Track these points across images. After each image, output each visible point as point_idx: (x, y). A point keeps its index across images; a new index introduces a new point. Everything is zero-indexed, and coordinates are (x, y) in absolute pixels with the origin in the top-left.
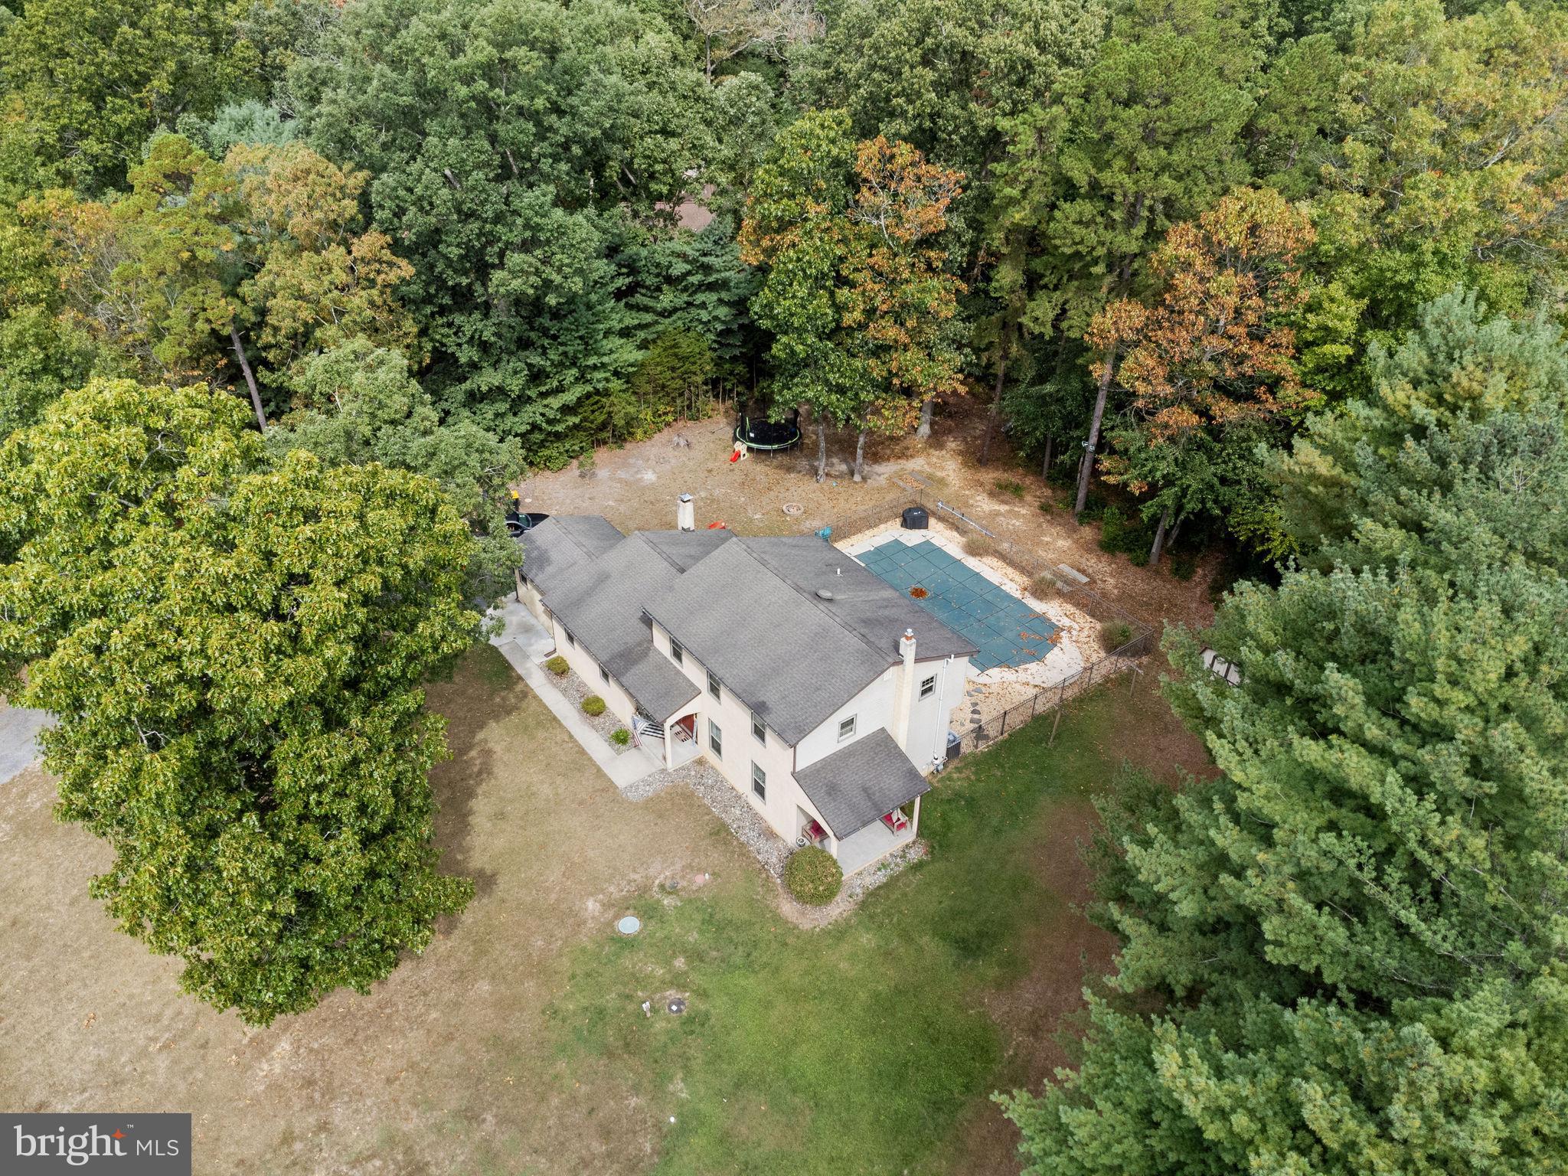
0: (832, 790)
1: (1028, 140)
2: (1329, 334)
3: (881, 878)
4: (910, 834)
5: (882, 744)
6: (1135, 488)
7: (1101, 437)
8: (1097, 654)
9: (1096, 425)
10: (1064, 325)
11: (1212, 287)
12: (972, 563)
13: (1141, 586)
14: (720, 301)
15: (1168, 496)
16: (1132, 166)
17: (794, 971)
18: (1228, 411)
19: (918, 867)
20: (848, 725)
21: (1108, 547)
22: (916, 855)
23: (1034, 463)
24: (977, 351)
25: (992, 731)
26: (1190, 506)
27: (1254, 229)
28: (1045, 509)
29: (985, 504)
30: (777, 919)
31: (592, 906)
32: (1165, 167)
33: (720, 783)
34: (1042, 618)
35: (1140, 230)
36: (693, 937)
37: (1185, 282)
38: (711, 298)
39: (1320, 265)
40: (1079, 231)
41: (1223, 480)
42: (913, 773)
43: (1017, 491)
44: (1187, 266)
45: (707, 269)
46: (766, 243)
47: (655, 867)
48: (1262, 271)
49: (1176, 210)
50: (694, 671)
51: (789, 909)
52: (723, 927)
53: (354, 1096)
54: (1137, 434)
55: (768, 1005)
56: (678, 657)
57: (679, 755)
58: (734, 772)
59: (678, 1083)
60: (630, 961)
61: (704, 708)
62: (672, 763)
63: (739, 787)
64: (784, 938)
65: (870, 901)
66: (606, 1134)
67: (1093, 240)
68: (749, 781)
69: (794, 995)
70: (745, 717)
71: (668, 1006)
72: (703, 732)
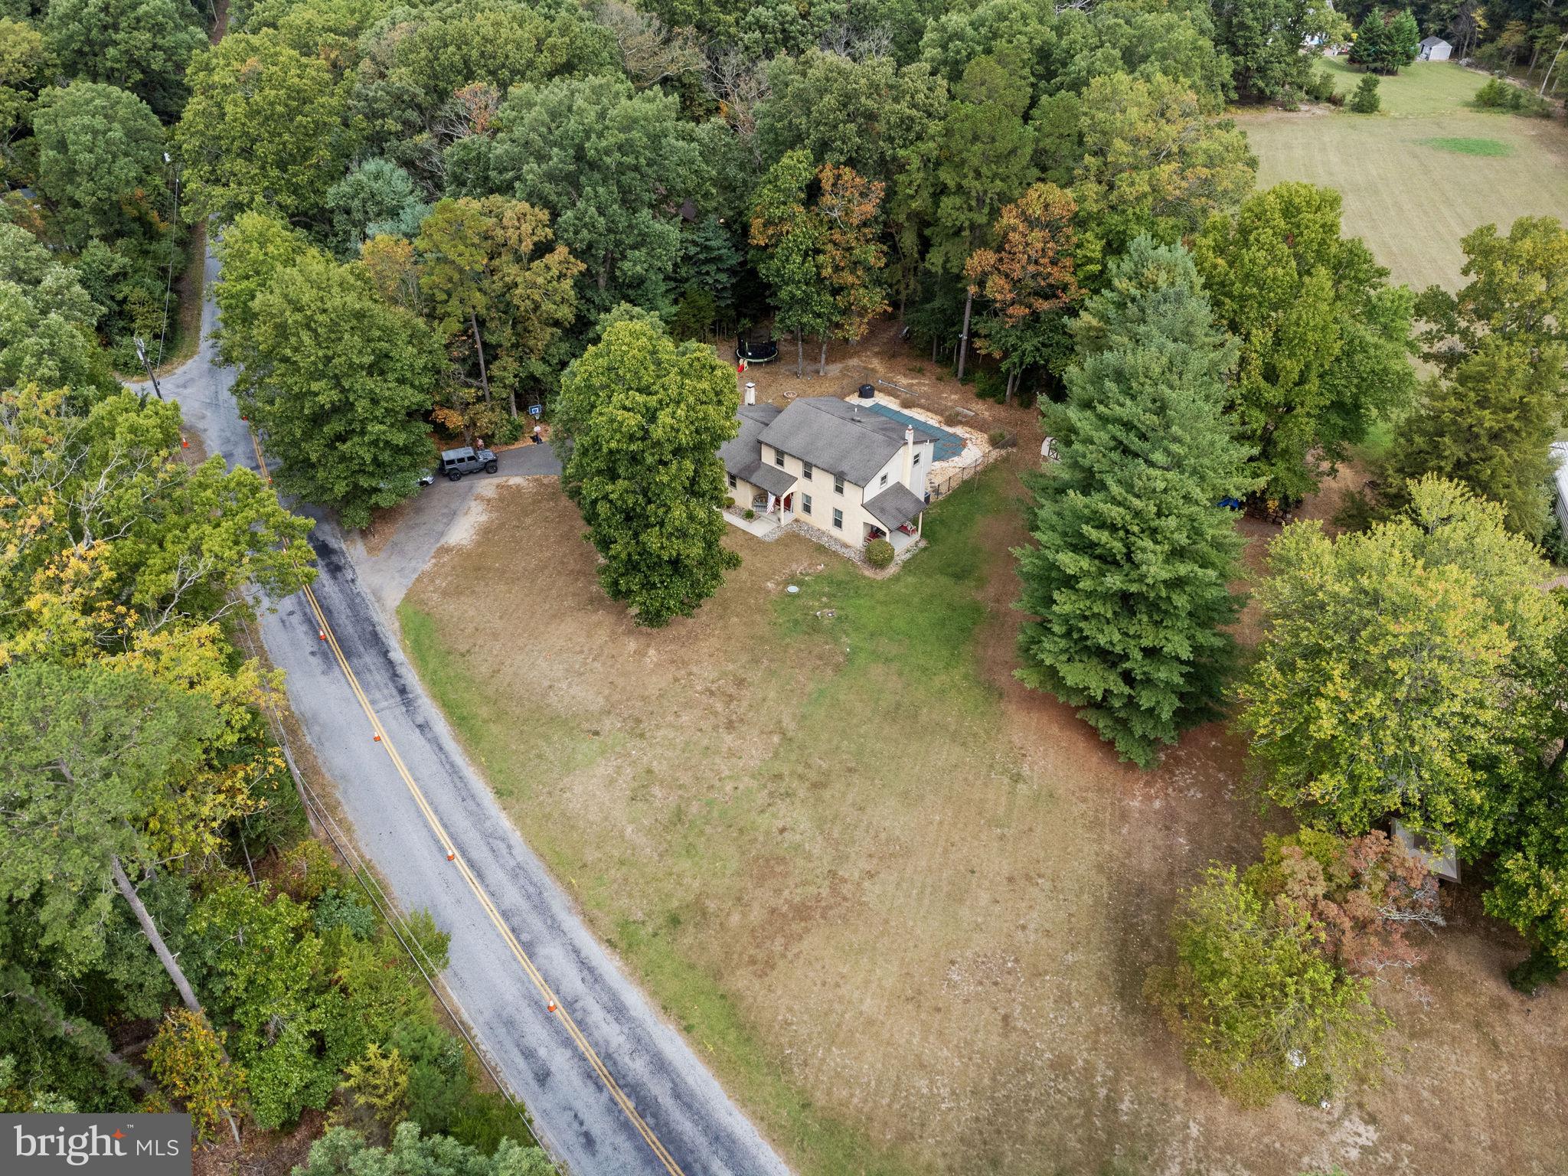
0: (883, 510)
1: (916, 162)
2: (1090, 261)
3: (908, 556)
4: (917, 536)
5: (899, 488)
6: (997, 355)
7: (969, 330)
8: (987, 448)
9: (966, 323)
10: (949, 265)
11: (1029, 239)
12: (906, 412)
13: (1003, 415)
14: (719, 269)
15: (1015, 357)
16: (978, 175)
17: (880, 595)
18: (1043, 305)
19: (925, 549)
20: (884, 478)
21: (982, 395)
22: (923, 544)
23: (925, 353)
24: (891, 286)
25: (944, 489)
26: (1028, 360)
27: (1046, 206)
28: (940, 379)
29: (903, 381)
30: (865, 578)
31: (770, 585)
32: (995, 176)
33: (810, 528)
34: (954, 435)
35: (986, 210)
36: (827, 589)
37: (1014, 237)
38: (712, 268)
39: (1080, 222)
40: (955, 214)
41: (1044, 345)
42: (917, 500)
43: (920, 371)
44: (1014, 229)
45: (708, 249)
46: (770, 232)
47: (794, 566)
48: (1053, 228)
49: (1005, 198)
50: (793, 468)
51: (869, 573)
52: (839, 584)
53: (698, 662)
54: (994, 324)
55: (873, 608)
56: (780, 462)
57: (786, 518)
58: (820, 519)
59: (844, 639)
60: (800, 602)
61: (799, 488)
62: (783, 522)
63: (823, 528)
64: (871, 583)
65: (907, 565)
66: (820, 658)
67: (963, 218)
68: (831, 521)
69: (884, 603)
70: (829, 482)
71: (827, 615)
72: (797, 503)
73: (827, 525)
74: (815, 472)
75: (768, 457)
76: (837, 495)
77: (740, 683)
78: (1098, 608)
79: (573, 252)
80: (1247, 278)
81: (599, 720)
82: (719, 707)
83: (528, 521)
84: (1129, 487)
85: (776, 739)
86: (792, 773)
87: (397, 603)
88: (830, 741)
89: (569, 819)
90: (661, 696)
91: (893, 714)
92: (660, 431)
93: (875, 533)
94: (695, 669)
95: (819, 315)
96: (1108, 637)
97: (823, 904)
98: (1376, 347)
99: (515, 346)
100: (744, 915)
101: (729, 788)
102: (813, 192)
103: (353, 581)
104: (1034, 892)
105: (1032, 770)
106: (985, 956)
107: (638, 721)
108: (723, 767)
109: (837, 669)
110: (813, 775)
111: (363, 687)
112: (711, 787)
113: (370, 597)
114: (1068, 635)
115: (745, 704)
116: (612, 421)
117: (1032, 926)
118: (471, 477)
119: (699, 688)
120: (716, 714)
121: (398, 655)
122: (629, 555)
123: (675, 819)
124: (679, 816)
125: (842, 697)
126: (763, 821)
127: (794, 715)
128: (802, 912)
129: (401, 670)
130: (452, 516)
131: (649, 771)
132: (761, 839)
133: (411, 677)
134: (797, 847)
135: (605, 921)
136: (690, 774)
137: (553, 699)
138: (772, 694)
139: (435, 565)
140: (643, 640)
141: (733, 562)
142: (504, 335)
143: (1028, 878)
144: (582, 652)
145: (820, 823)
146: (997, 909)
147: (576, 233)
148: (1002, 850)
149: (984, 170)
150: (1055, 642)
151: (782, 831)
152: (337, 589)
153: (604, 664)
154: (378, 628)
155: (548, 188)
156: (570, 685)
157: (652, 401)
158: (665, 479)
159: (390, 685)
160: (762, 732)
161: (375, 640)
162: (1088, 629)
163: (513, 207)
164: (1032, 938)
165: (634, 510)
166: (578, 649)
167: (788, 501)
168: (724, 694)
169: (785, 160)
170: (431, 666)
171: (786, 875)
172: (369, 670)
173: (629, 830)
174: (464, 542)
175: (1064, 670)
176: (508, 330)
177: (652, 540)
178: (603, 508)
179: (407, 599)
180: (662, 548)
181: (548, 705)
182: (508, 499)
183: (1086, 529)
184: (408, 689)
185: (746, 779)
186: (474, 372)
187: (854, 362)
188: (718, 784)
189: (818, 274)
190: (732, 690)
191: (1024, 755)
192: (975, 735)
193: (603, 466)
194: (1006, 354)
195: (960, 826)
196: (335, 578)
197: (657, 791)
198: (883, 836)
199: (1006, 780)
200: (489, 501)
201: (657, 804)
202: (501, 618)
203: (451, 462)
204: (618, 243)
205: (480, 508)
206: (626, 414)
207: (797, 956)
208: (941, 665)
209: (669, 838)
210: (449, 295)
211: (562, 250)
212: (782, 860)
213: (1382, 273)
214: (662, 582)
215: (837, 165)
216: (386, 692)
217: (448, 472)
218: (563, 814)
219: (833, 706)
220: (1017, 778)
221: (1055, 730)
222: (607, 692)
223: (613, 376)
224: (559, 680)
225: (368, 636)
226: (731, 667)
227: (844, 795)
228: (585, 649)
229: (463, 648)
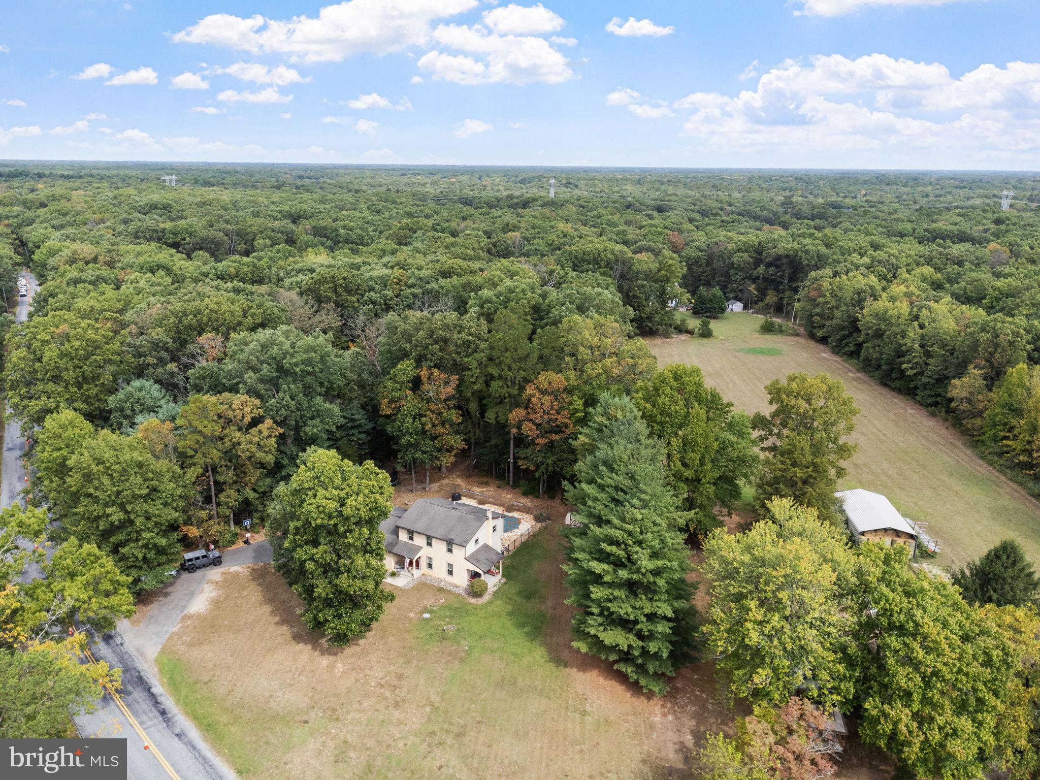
0: (478, 560)
1: (474, 364)
2: (577, 411)
3: (496, 588)
4: (499, 576)
5: (486, 547)
6: (532, 468)
7: (514, 456)
8: (533, 522)
9: (512, 452)
10: (499, 419)
11: (543, 401)
13: (540, 504)
14: (360, 432)
15: (543, 469)
16: (510, 369)
17: (482, 613)
18: (555, 437)
19: (505, 583)
20: (477, 541)
21: (525, 494)
22: (504, 581)
23: (488, 473)
24: (465, 434)
25: (511, 548)
26: (550, 469)
27: (550, 383)
28: (499, 487)
29: (477, 490)
30: (470, 604)
31: (411, 615)
32: (520, 368)
33: (433, 578)
34: (513, 517)
35: (517, 387)
36: (448, 613)
37: (534, 400)
38: (356, 431)
39: (570, 391)
40: (500, 390)
41: (559, 460)
42: (498, 553)
43: (487, 484)
44: (534, 396)
45: (352, 420)
46: (393, 406)
47: (426, 602)
48: (555, 395)
49: (527, 381)
50: (419, 541)
51: (473, 601)
52: (455, 609)
53: (370, 668)
54: (528, 451)
55: (479, 621)
56: (411, 538)
57: (417, 573)
58: (439, 572)
59: (463, 642)
60: (432, 623)
61: (424, 553)
62: (415, 576)
63: (441, 577)
64: (475, 607)
65: (495, 594)
66: (450, 655)
67: (504, 392)
68: (446, 572)
69: (485, 618)
70: (443, 547)
71: (450, 629)
72: (423, 563)
73: (444, 575)
74: (434, 542)
75: (403, 536)
76: (449, 554)
77: (400, 677)
78: (617, 593)
79: (275, 422)
80: (662, 413)
81: (307, 713)
82: (388, 694)
83: (245, 593)
84: (623, 519)
85: (428, 709)
86: (442, 730)
87: (156, 655)
88: (463, 706)
90: (348, 692)
91: (500, 685)
92: (349, 510)
93: (475, 575)
94: (369, 672)
95: (425, 453)
96: (624, 609)
98: (737, 443)
99: (235, 482)
101: (401, 745)
102: (416, 383)
103: (122, 644)
105: (592, 707)
107: (334, 710)
108: (395, 732)
109: (462, 660)
110: (455, 729)
111: (133, 715)
112: (389, 746)
113: (134, 654)
114: (601, 614)
115: (405, 690)
116: (318, 507)
118: (203, 569)
119: (373, 684)
120: (386, 699)
121: (157, 689)
122: (327, 594)
123: (367, 771)
124: (369, 768)
125: (466, 678)
126: (426, 763)
127: (438, 692)
129: (160, 699)
130: (192, 594)
131: (345, 742)
132: (427, 775)
133: (169, 702)
136: (373, 739)
137: (273, 704)
138: (422, 682)
139: (182, 627)
140: (331, 658)
141: (391, 597)
142: (228, 476)
144: (291, 671)
145: (464, 759)
147: (277, 411)
148: (583, 759)
149: (513, 366)
150: (595, 620)
151: (440, 768)
152: (110, 651)
153: (306, 677)
154: (142, 673)
155: (260, 386)
156: (284, 693)
157: (343, 494)
158: (351, 540)
159: (153, 709)
160: (418, 706)
161: (141, 681)
162: (613, 607)
163: (238, 399)
165: (329, 564)
166: (288, 669)
167: (417, 562)
168: (390, 685)
169: (399, 366)
170: (183, 693)
172: (138, 702)
174: (201, 611)
175: (602, 636)
176: (231, 473)
177: (343, 581)
178: (310, 565)
179: (163, 651)
180: (349, 586)
181: (270, 708)
182: (230, 581)
183: (604, 545)
184: (167, 711)
185: (411, 738)
186: (208, 500)
187: (446, 481)
188: (393, 744)
189: (423, 429)
190: (395, 682)
191: (586, 699)
192: (554, 690)
193: (310, 538)
194: (537, 467)
195: (554, 748)
196: (108, 643)
197: (352, 754)
198: (506, 761)
199: (578, 716)
200: (217, 583)
201: (353, 762)
202: (231, 656)
203: (191, 560)
204: (302, 417)
205: (211, 588)
206: (328, 502)
208: (526, 650)
210: (196, 452)
211: (268, 422)
213: (730, 404)
214: (346, 614)
215: (429, 368)
216: (151, 715)
217: (188, 567)
219: (462, 684)
220: (584, 713)
221: (601, 680)
222: (310, 694)
223: (316, 481)
224: (276, 691)
225: (135, 679)
226: (392, 668)
227: (477, 739)
228: (293, 669)
229: (206, 678)
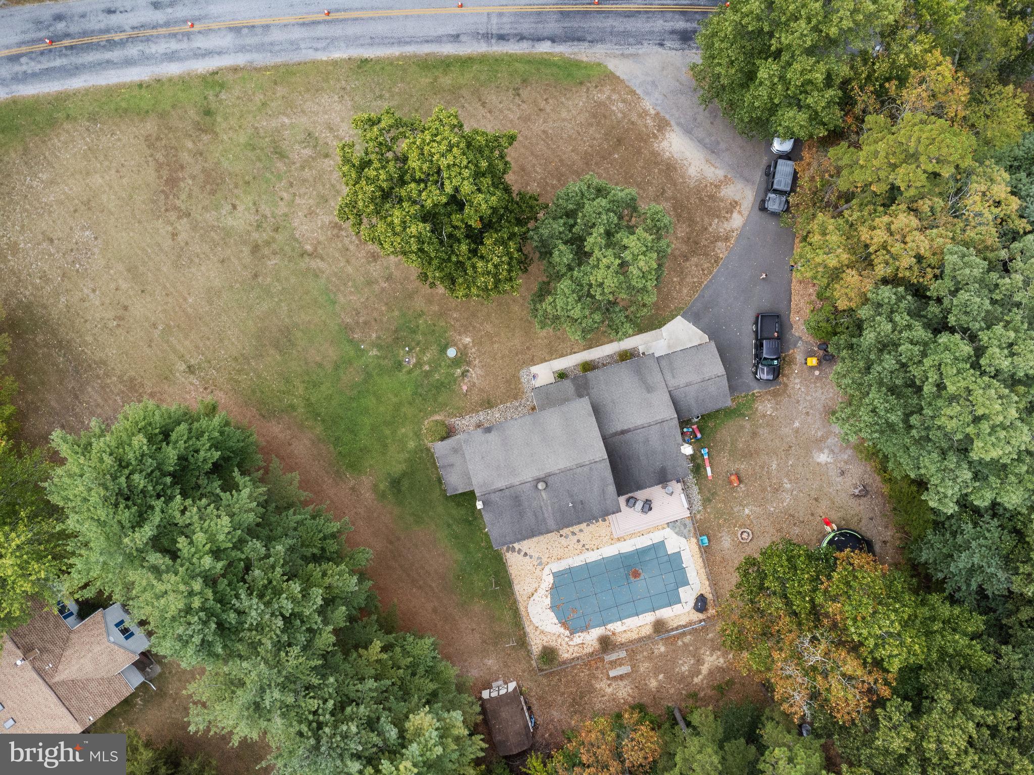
12: (649, 617)
17: (407, 410)
30: (434, 412)
31: (467, 340)
36: (437, 376)
47: (478, 371)
52: (438, 390)
55: (396, 395)
59: (376, 352)
60: (434, 348)
64: (424, 412)
66: (366, 323)
69: (397, 406)
71: (408, 358)
85: (308, 247)
86: (274, 240)
87: (611, 68)
89: (317, 91)
97: (171, 197)
100: (190, 151)
101: (285, 195)
103: (662, 45)
104: (110, 314)
106: (89, 258)
108: (304, 201)
109: (349, 328)
110: (266, 251)
111: (520, 12)
112: (291, 185)
113: (631, 50)
117: (92, 296)
121: (545, 47)
123: (278, 150)
124: (282, 155)
126: (249, 200)
128: (173, 182)
129: (526, 43)
131: (327, 156)
132: (236, 191)
133: (513, 48)
134: (217, 208)
135: (230, 77)
136: (311, 179)
139: (646, 112)
143: (121, 318)
145: (227, 233)
146: (113, 286)
148: (147, 319)
151: (234, 207)
152: (656, 29)
154: (586, 44)
159: (514, 32)
160: (319, 242)
161: (572, 38)
164: (86, 291)
170: (518, 64)
171: (203, 188)
172: (538, 23)
173: (286, 121)
174: (665, 144)
179: (612, 77)
182: (710, 203)
184: (502, 42)
185: (286, 210)
188: (291, 190)
191: (206, 389)
195: (177, 309)
196: (674, 32)
197: (308, 152)
198: (197, 260)
199: (193, 362)
200: (717, 186)
201: (297, 147)
205: (709, 175)
207: (147, 162)
208: (313, 399)
209: (267, 140)
212: (213, 192)
216: (507, 26)
218: (322, 89)
219: (316, 301)
220: (191, 369)
225: (580, 34)
227: (239, 259)
229: (524, 93)
